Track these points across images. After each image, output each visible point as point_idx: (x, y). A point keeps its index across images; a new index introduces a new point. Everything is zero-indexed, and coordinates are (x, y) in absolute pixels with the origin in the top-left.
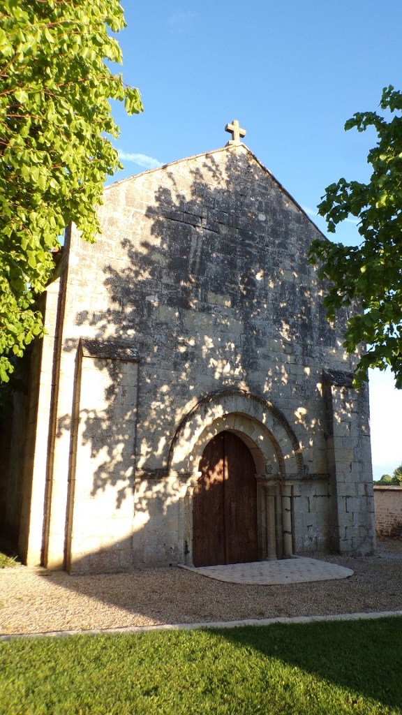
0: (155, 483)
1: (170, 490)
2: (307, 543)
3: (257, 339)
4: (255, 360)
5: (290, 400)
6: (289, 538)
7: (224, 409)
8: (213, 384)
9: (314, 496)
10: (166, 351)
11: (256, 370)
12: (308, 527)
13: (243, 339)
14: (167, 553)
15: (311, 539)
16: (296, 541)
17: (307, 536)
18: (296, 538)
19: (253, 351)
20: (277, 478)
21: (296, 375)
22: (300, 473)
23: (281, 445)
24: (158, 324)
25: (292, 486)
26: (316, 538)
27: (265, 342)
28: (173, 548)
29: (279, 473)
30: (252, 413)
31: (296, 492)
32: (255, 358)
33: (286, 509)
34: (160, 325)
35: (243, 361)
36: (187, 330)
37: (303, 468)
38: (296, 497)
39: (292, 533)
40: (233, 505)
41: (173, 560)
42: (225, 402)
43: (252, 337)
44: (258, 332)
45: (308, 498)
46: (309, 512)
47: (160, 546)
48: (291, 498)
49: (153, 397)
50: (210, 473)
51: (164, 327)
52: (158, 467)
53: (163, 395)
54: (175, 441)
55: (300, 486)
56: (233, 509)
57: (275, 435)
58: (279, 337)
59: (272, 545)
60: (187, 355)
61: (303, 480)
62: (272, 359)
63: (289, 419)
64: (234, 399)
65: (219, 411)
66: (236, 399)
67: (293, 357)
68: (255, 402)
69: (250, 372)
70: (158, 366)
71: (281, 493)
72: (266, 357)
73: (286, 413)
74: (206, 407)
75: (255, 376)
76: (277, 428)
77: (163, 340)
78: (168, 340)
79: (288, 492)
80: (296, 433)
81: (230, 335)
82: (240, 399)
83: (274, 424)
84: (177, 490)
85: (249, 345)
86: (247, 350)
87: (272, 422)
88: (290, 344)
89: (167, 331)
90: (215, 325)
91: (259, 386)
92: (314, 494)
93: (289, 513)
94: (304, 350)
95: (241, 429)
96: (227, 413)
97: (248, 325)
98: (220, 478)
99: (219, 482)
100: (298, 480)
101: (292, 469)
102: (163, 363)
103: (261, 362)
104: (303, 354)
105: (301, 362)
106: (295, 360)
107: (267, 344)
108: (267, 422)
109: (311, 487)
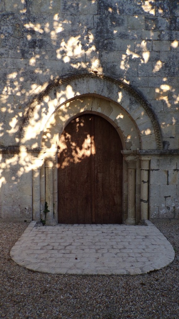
0: (10, 157)
1: (22, 162)
2: (163, 211)
3: (113, 17)
4: (110, 41)
5: (151, 78)
6: (144, 206)
7: (74, 90)
8: (63, 69)
9: (175, 170)
10: (13, 40)
11: (111, 50)
12: (166, 197)
13: (96, 20)
14: (22, 212)
15: (168, 208)
16: (151, 209)
17: (163, 205)
18: (152, 206)
19: (108, 32)
20: (135, 154)
21: (159, 52)
22: (158, 149)
23: (138, 122)
24: (4, 15)
25: (150, 161)
26: (174, 207)
27: (123, 20)
28: (27, 208)
29: (138, 149)
30: (105, 94)
31: (154, 166)
32: (110, 38)
33: (143, 181)
34: (6, 16)
35: (96, 43)
36: (34, 18)
37: (161, 144)
38: (153, 170)
39: (148, 201)
40: (100, 175)
41: (27, 218)
42: (76, 85)
43: (107, 16)
44: (115, 9)
45: (168, 172)
46: (168, 184)
47: (15, 207)
48: (149, 171)
49: (3, 84)
50: (78, 149)
51: (11, 17)
52: (11, 144)
53: (12, 81)
54: (24, 121)
55: (158, 160)
56: (100, 179)
57: (132, 113)
58: (140, 12)
59: (131, 210)
60: (35, 43)
61: (161, 155)
62: (131, 38)
63: (148, 97)
64: (85, 81)
65: (70, 92)
66: (87, 82)
67: (158, 33)
68: (108, 82)
69: (103, 53)
70: (6, 56)
71: (140, 167)
72: (123, 36)
73: (145, 92)
74: (55, 90)
75: (110, 57)
76: (133, 107)
77: (10, 31)
78: (16, 29)
79: (145, 166)
80: (155, 111)
81: (82, 17)
82: (92, 81)
83: (131, 103)
84: (30, 162)
85: (103, 26)
86: (101, 32)
87: (128, 102)
88: (154, 19)
89: (13, 21)
90: (64, 8)
91: (114, 66)
92: (174, 167)
93: (146, 185)
94: (171, 23)
95: (99, 110)
96: (78, 94)
97: (102, 4)
98: (88, 153)
99: (87, 156)
100: (156, 155)
101: (150, 145)
102: (11, 52)
103: (118, 42)
104: (169, 28)
105: (167, 37)
106: (159, 36)
107: (126, 22)
108: (122, 101)
109: (171, 162)
